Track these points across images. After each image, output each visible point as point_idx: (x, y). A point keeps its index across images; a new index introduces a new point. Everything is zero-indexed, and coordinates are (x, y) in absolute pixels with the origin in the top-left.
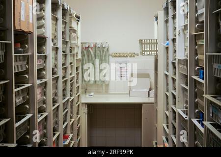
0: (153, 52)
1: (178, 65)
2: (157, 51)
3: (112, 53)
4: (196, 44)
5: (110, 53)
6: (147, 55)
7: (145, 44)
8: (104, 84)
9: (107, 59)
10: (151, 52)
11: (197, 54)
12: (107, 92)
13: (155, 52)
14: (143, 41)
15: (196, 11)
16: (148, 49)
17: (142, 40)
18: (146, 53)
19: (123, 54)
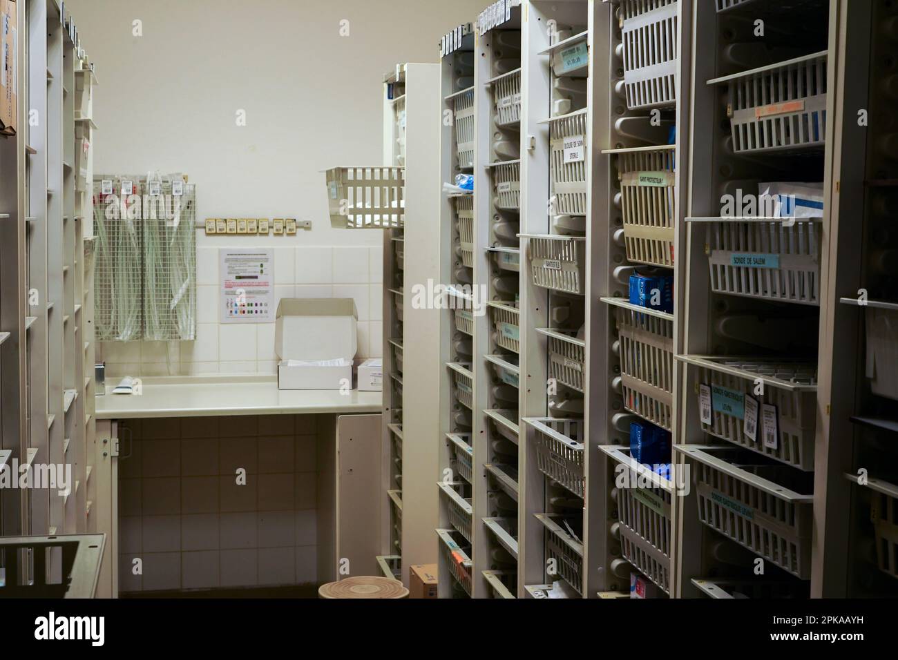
0: (386, 217)
1: (529, 262)
2: (400, 211)
3: (208, 220)
4: (616, 186)
5: (200, 218)
6: (365, 226)
7: (355, 183)
8: (173, 343)
9: (188, 241)
10: (377, 217)
11: (618, 222)
12: (185, 371)
13: (394, 217)
14: (350, 176)
15: (619, 73)
16: (359, 205)
17: (345, 170)
18: (359, 217)
19: (250, 221)
